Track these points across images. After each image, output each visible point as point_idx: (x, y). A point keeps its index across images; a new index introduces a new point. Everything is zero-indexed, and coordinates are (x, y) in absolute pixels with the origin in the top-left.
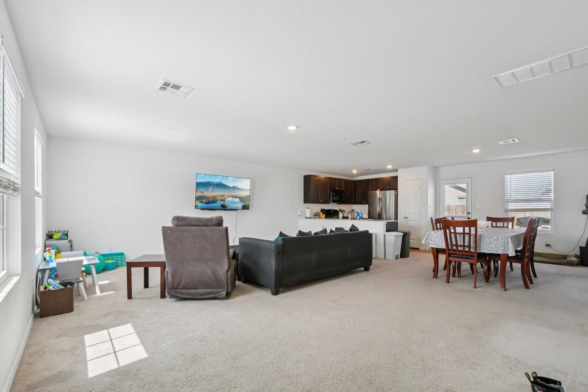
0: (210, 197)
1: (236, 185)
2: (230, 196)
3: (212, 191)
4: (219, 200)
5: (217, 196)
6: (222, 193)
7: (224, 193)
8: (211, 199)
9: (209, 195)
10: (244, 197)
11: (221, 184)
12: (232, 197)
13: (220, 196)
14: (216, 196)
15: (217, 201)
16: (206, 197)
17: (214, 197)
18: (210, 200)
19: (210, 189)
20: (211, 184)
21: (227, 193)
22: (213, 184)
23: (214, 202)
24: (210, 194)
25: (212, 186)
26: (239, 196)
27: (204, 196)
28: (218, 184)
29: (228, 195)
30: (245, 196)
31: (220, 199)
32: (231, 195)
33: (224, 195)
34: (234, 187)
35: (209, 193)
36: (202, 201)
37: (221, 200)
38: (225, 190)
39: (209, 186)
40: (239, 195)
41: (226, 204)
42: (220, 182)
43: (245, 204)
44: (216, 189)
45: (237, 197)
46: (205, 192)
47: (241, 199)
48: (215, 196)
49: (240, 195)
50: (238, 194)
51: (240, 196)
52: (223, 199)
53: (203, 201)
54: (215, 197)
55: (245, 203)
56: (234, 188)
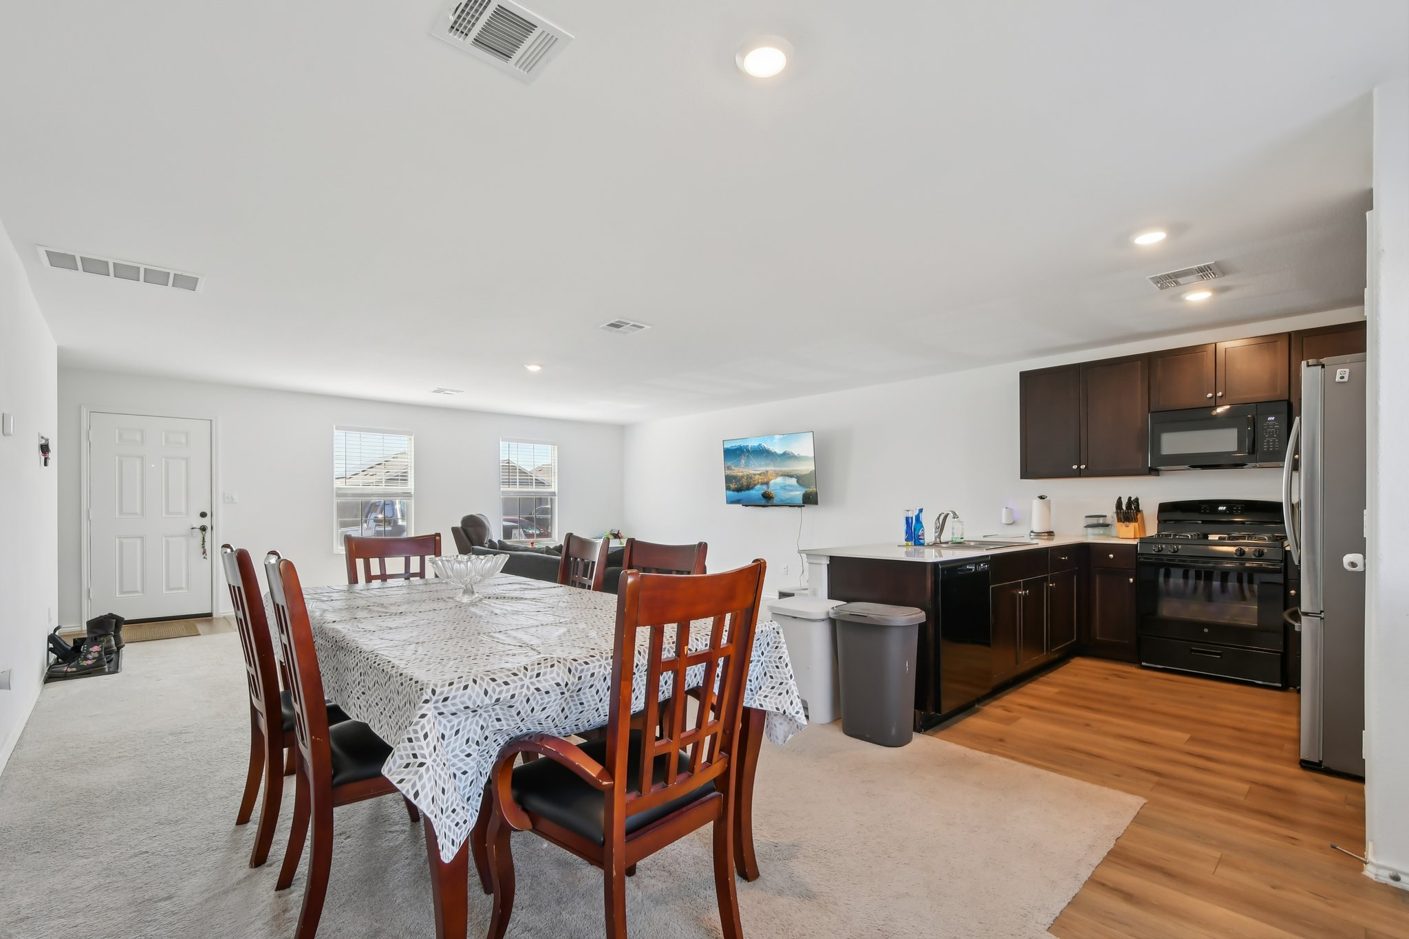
0: (742, 477)
1: (789, 449)
2: (778, 474)
3: (747, 465)
4: (758, 483)
5: (755, 475)
6: (763, 469)
7: (768, 469)
8: (744, 482)
9: (741, 474)
10: (806, 475)
12: (782, 475)
13: (760, 474)
14: (753, 476)
15: (755, 485)
16: (735, 477)
17: (749, 477)
18: (742, 483)
19: (743, 461)
20: (744, 451)
21: (773, 468)
22: (748, 451)
23: (749, 487)
24: (742, 472)
25: (746, 455)
26: (796, 472)
28: (756, 451)
29: (775, 471)
30: (809, 472)
31: (760, 481)
32: (780, 471)
33: (767, 472)
34: (785, 454)
35: (741, 470)
37: (762, 484)
38: (767, 462)
39: (740, 455)
40: (795, 470)
41: (772, 493)
42: (760, 445)
43: (808, 491)
44: (752, 461)
45: (791, 476)
47: (801, 480)
48: (751, 474)
49: (798, 470)
50: (794, 468)
51: (798, 473)
52: (765, 480)
54: (751, 478)
55: (806, 487)
56: (786, 456)
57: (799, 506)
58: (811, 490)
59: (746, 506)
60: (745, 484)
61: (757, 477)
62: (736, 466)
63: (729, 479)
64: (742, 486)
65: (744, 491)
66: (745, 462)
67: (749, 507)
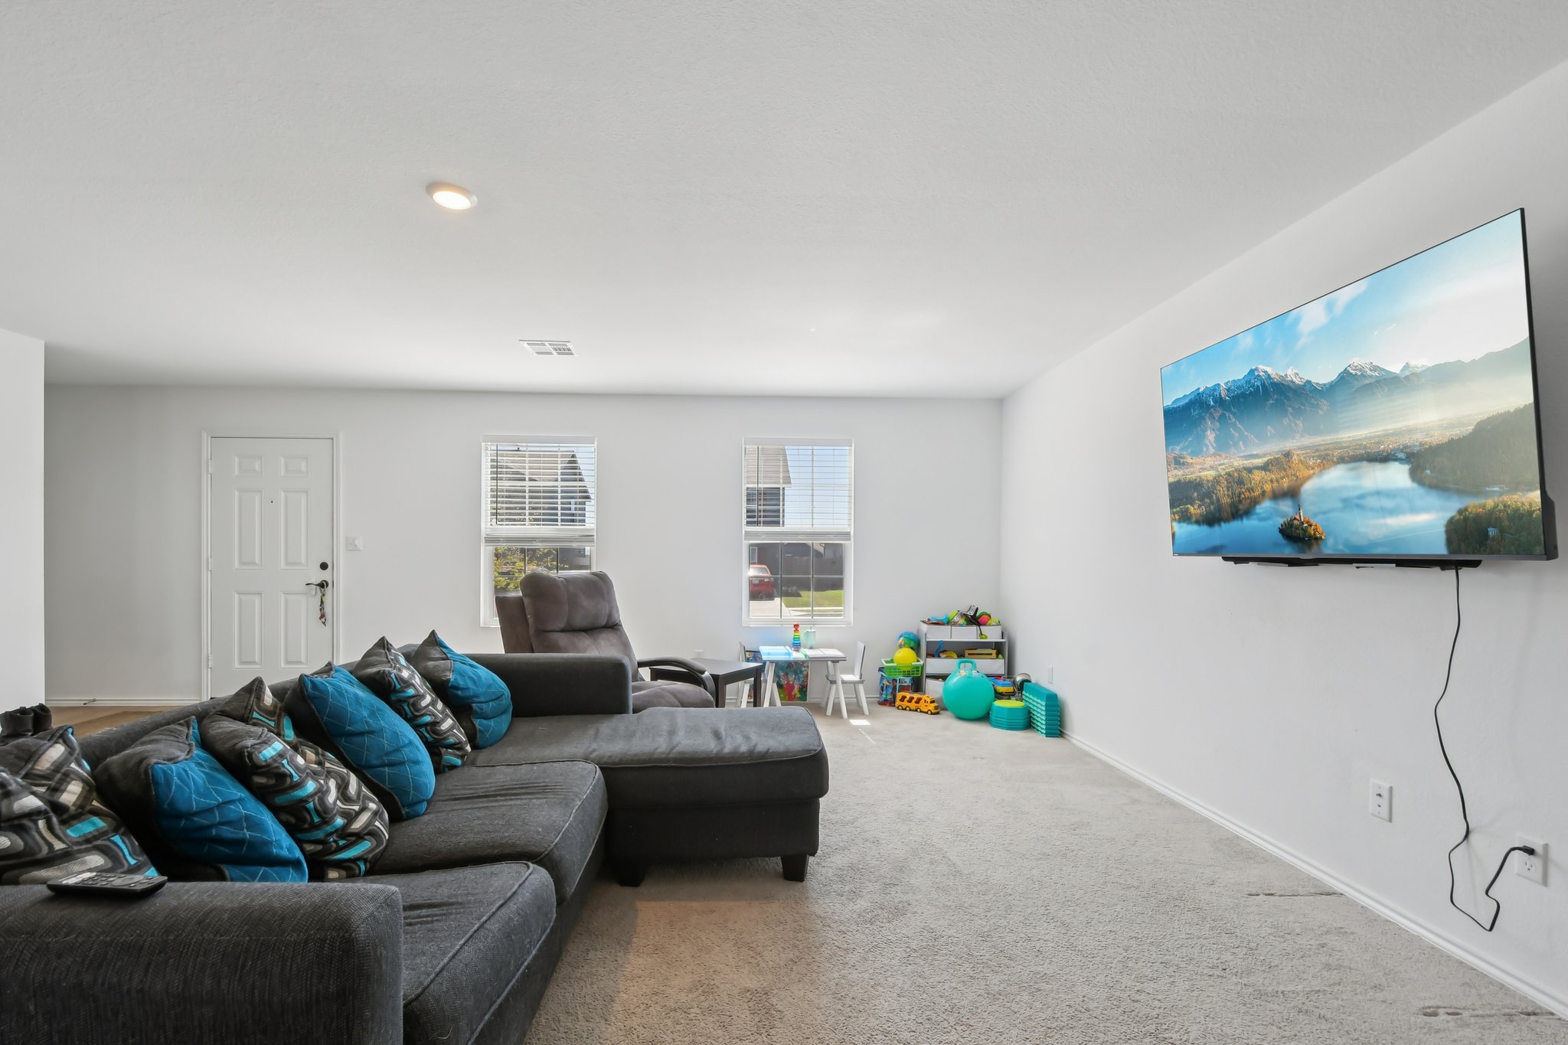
0: (1216, 481)
1: (1358, 359)
2: (1327, 459)
3: (1222, 445)
4: (1264, 493)
5: (1250, 470)
6: (1272, 448)
7: (1289, 445)
8: (1223, 495)
9: (1210, 474)
11: (1259, 383)
12: (1342, 460)
13: (1265, 468)
14: (1244, 474)
15: (1255, 502)
17: (1236, 480)
18: (1218, 500)
19: (1211, 436)
20: (1208, 406)
21: (1308, 441)
22: (1220, 401)
23: (1239, 510)
24: (1212, 468)
25: (1217, 415)
26: (1406, 440)
27: (1190, 482)
28: (1243, 395)
29: (1316, 448)
30: (1471, 428)
31: (1268, 487)
32: (1338, 445)
33: (1288, 455)
34: (1345, 378)
35: (1213, 461)
36: (1187, 510)
37: (1277, 496)
38: (1286, 421)
39: (1202, 418)
40: (1401, 433)
41: (1313, 521)
42: (1252, 371)
43: (1475, 504)
44: (1236, 428)
45: (1384, 458)
46: (1190, 461)
47: (1429, 464)
48: (1237, 470)
49: (1410, 431)
50: (1391, 426)
51: (1415, 440)
52: (1286, 483)
53: (1192, 508)
54: (1240, 482)
55: (1461, 493)
57: (1442, 564)
58: (1490, 503)
59: (1238, 560)
60: (1226, 500)
61: (1258, 476)
62: (1194, 454)
63: (1181, 495)
64: (1219, 508)
65: (1227, 520)
66: (1216, 438)
67: (1251, 564)
